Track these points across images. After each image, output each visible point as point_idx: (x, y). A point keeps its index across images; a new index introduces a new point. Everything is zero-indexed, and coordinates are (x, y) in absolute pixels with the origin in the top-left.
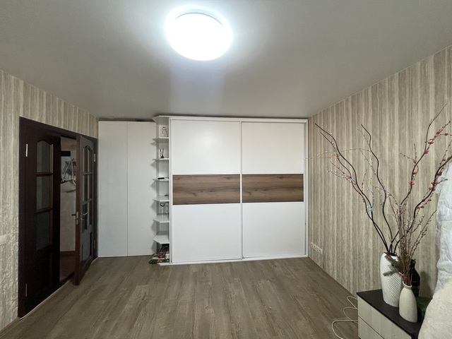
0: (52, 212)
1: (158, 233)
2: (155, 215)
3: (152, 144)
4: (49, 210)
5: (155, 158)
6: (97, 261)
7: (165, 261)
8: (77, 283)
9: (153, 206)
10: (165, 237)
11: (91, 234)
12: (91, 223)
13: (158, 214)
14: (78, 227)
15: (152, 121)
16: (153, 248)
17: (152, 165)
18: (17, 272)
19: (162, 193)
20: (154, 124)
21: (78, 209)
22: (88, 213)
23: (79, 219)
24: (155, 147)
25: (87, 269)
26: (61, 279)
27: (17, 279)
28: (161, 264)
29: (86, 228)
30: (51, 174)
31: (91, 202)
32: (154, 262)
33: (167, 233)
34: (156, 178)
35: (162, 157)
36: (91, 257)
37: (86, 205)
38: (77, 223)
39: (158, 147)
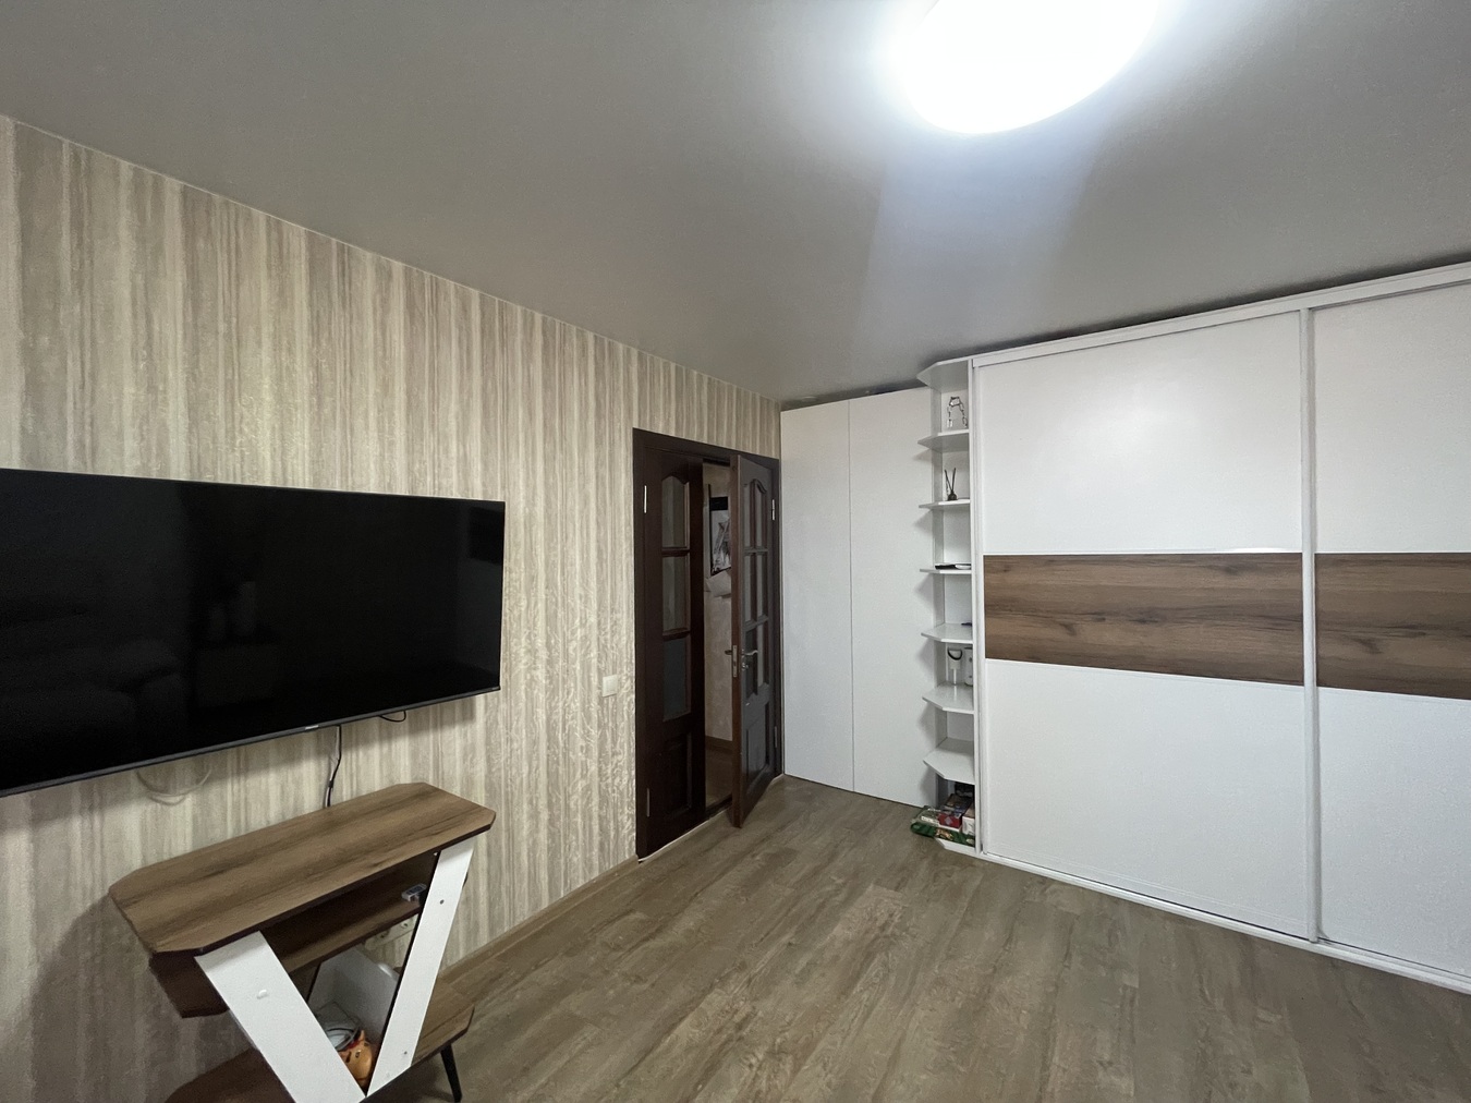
0: (689, 637)
1: (942, 743)
2: (932, 684)
3: (920, 458)
4: (684, 635)
5: (929, 500)
6: (781, 782)
7: (960, 838)
8: (737, 822)
9: (923, 656)
10: (963, 759)
11: (767, 706)
12: (766, 680)
13: (942, 682)
14: (736, 681)
15: (917, 384)
16: (924, 786)
17: (921, 524)
18: (633, 759)
19: (952, 616)
20: (926, 393)
21: (736, 640)
22: (760, 651)
23: (738, 664)
24: (928, 468)
25: (758, 796)
26: (710, 801)
27: (634, 773)
28: (949, 845)
29: (755, 691)
30: (688, 551)
31: (766, 624)
32: (926, 833)
33: (966, 748)
34: (930, 564)
35: (952, 497)
36: (768, 770)
37: (754, 631)
38: (735, 673)
39: (937, 466)
